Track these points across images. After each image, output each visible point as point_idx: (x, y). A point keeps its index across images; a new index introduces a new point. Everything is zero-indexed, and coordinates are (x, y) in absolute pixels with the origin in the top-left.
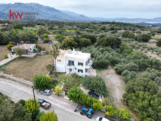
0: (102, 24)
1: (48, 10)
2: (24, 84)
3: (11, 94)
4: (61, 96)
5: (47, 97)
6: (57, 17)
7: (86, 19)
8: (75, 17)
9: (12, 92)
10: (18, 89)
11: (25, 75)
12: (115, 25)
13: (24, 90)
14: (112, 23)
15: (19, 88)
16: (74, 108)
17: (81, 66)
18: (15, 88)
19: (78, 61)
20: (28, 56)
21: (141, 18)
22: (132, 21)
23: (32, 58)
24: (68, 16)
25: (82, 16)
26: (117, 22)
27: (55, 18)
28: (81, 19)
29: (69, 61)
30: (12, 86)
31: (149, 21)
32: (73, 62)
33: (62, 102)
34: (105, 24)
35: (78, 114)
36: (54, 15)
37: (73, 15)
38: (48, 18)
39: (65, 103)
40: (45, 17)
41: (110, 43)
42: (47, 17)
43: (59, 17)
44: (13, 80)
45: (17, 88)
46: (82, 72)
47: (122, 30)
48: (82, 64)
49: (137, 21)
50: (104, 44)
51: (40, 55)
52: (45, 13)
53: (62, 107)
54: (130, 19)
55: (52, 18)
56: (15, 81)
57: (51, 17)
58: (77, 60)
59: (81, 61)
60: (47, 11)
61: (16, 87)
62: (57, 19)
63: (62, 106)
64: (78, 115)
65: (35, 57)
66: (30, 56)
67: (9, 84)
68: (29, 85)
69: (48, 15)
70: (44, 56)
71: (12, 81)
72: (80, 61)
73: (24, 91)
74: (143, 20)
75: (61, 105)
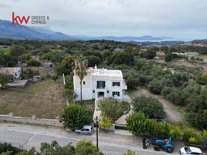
0: (90, 43)
1: (8, 25)
2: (38, 124)
3: (25, 143)
4: (109, 131)
5: (89, 136)
6: (24, 35)
7: (66, 38)
8: (51, 36)
9: (26, 141)
10: (33, 135)
11: (29, 112)
12: (106, 43)
13: (44, 134)
14: (102, 41)
15: (33, 133)
16: (139, 144)
17: (116, 87)
18: (27, 134)
19: (113, 80)
20: (15, 85)
21: (129, 37)
22: (120, 40)
23: (23, 87)
24: (40, 34)
25: (60, 34)
26: (107, 41)
27: (21, 37)
28: (59, 38)
29: (98, 82)
30: (19, 132)
31: (138, 40)
32: (104, 82)
33: (117, 140)
34: (94, 43)
35: (151, 150)
36: (19, 33)
37: (47, 33)
38: (10, 37)
39: (123, 140)
40: (4, 35)
41: (124, 60)
42: (7, 36)
43: (27, 36)
44: (14, 122)
45: (30, 132)
46: (119, 95)
47: (117, 49)
48: (118, 84)
49: (125, 40)
50: (117, 61)
51: (33, 83)
52: (4, 30)
53: (122, 146)
54: (118, 38)
55: (16, 36)
56: (19, 123)
57: (14, 36)
58: (111, 79)
59: (117, 80)
60: (8, 27)
61: (28, 132)
62: (24, 38)
63: (121, 144)
64: (152, 152)
65: (27, 85)
66: (19, 85)
67: (10, 129)
68: (48, 126)
69: (9, 32)
70: (41, 83)
71: (12, 123)
72: (115, 79)
73: (46, 136)
74: (132, 39)
75: (119, 144)
